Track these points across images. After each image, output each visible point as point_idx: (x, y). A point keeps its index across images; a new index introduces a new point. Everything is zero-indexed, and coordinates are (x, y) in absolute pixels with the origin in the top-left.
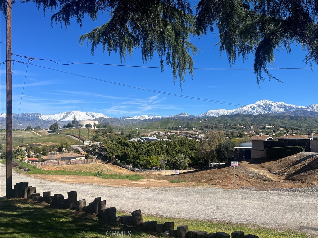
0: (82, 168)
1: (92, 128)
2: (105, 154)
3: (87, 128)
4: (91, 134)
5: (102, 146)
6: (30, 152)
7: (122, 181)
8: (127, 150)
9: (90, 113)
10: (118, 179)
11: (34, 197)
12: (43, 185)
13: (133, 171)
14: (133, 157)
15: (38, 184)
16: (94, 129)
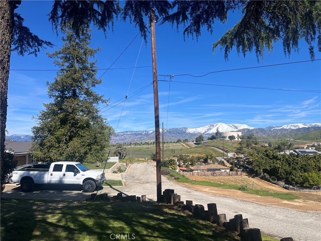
0: (228, 180)
1: (235, 140)
2: (251, 167)
3: (230, 140)
4: (235, 145)
5: (247, 159)
6: (181, 162)
7: (271, 199)
8: (277, 163)
9: (233, 124)
10: (265, 196)
11: (178, 204)
12: (189, 193)
13: (286, 188)
14: (286, 172)
15: (185, 193)
16: (237, 141)
